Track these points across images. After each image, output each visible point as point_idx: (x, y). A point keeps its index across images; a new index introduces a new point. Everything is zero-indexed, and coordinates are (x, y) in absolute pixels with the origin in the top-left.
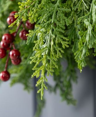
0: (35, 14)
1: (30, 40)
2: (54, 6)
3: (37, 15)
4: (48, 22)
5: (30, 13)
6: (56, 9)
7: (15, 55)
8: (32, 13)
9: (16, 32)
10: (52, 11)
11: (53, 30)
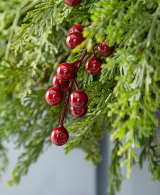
0: (118, 30)
1: (106, 75)
2: (151, 18)
3: (121, 32)
4: (140, 44)
5: (110, 28)
6: (155, 22)
7: (78, 100)
8: (113, 28)
9: (81, 61)
10: (147, 25)
11: (150, 58)
